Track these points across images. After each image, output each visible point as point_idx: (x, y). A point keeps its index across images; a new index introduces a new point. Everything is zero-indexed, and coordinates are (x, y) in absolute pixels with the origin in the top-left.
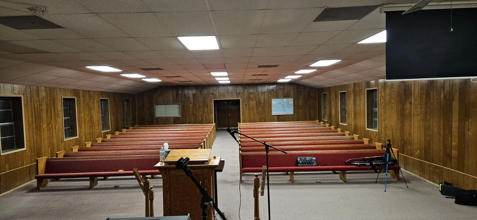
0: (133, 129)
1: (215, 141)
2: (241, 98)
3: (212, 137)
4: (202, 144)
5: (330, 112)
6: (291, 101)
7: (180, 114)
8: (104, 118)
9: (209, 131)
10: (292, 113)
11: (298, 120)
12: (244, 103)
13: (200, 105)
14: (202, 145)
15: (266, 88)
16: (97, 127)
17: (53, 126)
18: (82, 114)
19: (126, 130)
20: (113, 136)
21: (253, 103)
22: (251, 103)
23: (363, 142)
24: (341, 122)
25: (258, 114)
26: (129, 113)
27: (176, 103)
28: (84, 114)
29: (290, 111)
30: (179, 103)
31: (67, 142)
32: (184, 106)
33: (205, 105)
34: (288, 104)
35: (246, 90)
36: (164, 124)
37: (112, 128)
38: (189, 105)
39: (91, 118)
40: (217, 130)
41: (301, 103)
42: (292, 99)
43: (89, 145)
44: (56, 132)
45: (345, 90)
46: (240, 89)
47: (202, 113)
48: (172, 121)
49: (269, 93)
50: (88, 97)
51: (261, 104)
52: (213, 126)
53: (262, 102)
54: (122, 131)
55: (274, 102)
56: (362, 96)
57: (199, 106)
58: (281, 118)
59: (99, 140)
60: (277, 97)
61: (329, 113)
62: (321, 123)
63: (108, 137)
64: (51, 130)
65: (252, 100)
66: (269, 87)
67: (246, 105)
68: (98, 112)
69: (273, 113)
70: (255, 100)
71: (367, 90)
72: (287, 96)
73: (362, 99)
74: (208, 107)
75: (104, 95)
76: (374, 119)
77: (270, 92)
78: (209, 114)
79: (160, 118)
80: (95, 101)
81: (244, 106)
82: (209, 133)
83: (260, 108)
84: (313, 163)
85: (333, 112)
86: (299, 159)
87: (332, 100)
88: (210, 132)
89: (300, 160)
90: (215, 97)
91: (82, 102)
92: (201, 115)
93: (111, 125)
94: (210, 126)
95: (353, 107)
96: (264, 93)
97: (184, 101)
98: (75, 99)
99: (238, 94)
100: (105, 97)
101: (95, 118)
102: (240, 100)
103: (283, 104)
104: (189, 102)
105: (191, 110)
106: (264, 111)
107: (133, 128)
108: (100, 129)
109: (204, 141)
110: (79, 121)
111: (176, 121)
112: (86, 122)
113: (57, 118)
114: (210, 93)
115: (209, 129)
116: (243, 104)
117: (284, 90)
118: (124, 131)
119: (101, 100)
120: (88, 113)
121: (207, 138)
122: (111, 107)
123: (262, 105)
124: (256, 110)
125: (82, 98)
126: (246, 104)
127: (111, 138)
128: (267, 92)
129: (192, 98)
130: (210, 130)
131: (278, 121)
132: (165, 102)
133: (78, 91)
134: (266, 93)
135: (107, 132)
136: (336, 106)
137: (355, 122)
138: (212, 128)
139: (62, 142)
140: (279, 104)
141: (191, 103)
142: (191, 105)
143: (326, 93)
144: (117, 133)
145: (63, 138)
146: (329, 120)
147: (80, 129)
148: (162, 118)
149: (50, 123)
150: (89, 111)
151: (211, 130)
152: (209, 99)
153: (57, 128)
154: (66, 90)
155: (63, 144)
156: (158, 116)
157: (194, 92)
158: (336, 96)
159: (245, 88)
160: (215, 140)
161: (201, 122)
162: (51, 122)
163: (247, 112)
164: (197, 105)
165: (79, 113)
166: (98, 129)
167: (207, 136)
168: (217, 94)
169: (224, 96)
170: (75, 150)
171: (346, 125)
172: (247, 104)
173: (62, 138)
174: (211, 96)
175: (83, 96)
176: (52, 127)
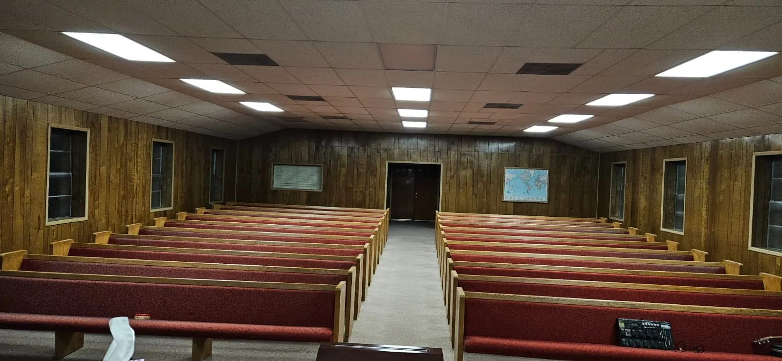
0: (221, 209)
1: (387, 246)
2: (444, 162)
3: (382, 236)
4: (360, 256)
5: (634, 203)
6: (544, 175)
7: (321, 185)
8: (160, 182)
9: (377, 225)
10: (545, 199)
11: (556, 214)
12: (448, 173)
13: (360, 170)
14: (359, 260)
15: (494, 147)
16: (139, 199)
17: (17, 188)
18: (104, 168)
19: (205, 210)
20: (170, 221)
21: (466, 174)
22: (463, 173)
23: (762, 281)
24: (664, 227)
25: (474, 195)
26: (220, 177)
27: (315, 164)
28: (109, 167)
29: (541, 196)
30: (320, 165)
31: (53, 228)
32: (329, 171)
33: (371, 170)
34: (538, 180)
35: (454, 148)
36: (288, 204)
37: (176, 203)
38: (339, 168)
39: (127, 178)
40: (390, 222)
41: (563, 179)
42: (547, 172)
43: (102, 240)
44: (23, 204)
45: (682, 157)
46: (442, 145)
47: (364, 186)
48: (304, 197)
49: (500, 156)
50: (122, 134)
51: (483, 176)
52: (385, 214)
53: (486, 173)
54: (194, 211)
55: (509, 174)
56: (740, 171)
57: (359, 174)
58: (520, 208)
59: (134, 230)
60: (516, 165)
61: (630, 205)
62: (614, 225)
63: (157, 224)
64: (10, 198)
65: (465, 168)
66: (500, 145)
67: (451, 178)
68: (144, 168)
69: (508, 196)
70: (471, 168)
71: (757, 157)
72: (535, 164)
73: (739, 177)
74: (376, 176)
75: (164, 134)
76: (769, 225)
77: (502, 154)
78: (377, 190)
79: (281, 191)
80: (139, 145)
81: (448, 178)
82: (377, 229)
83: (480, 185)
84: (663, 340)
85: (643, 203)
86: (622, 325)
87: (641, 179)
88: (379, 227)
89: (626, 328)
90: (391, 157)
91: (104, 142)
92: (362, 192)
93: (176, 198)
94: (379, 215)
95: (705, 195)
96: (489, 155)
97: (330, 162)
98: (86, 133)
99: (437, 154)
100: (167, 139)
101: (135, 181)
102: (440, 165)
103: (528, 180)
104: (339, 163)
105: (342, 179)
106: (488, 191)
107: (223, 207)
108: (147, 204)
109: (365, 250)
110: (92, 183)
111: (311, 199)
112: (112, 186)
113: (29, 171)
114: (382, 147)
115: (378, 219)
116: (445, 175)
117: (531, 151)
118: (201, 211)
119: (156, 144)
120: (118, 167)
121: (370, 242)
122: (177, 160)
123: (485, 179)
124: (471, 189)
125: (105, 133)
126: (452, 174)
127: (166, 225)
128: (495, 154)
129: (347, 157)
130: (378, 222)
131: (514, 214)
132: (293, 162)
133: (97, 116)
134: (494, 157)
135: (165, 211)
136: (653, 190)
137: (711, 230)
138: (383, 218)
139: (39, 229)
140: (519, 180)
141: (344, 166)
142: (344, 170)
143: (625, 162)
144: (182, 216)
145: (42, 219)
146: (629, 219)
147: (95, 200)
148: (284, 192)
149: (7, 181)
150: (121, 163)
151: (380, 224)
152: (379, 159)
153: (27, 193)
154: (63, 109)
155: (41, 232)
156: (279, 187)
157: (350, 145)
158: (654, 170)
159: (453, 143)
160: (386, 243)
161: (361, 205)
162: (11, 181)
163: (453, 190)
164: (355, 171)
165: (96, 164)
166: (141, 203)
167: (372, 237)
168: (396, 151)
169: (409, 156)
170: (61, 250)
171: (682, 233)
172: (454, 174)
173: (39, 218)
174: (384, 154)
175: (109, 130)
176: (12, 190)
